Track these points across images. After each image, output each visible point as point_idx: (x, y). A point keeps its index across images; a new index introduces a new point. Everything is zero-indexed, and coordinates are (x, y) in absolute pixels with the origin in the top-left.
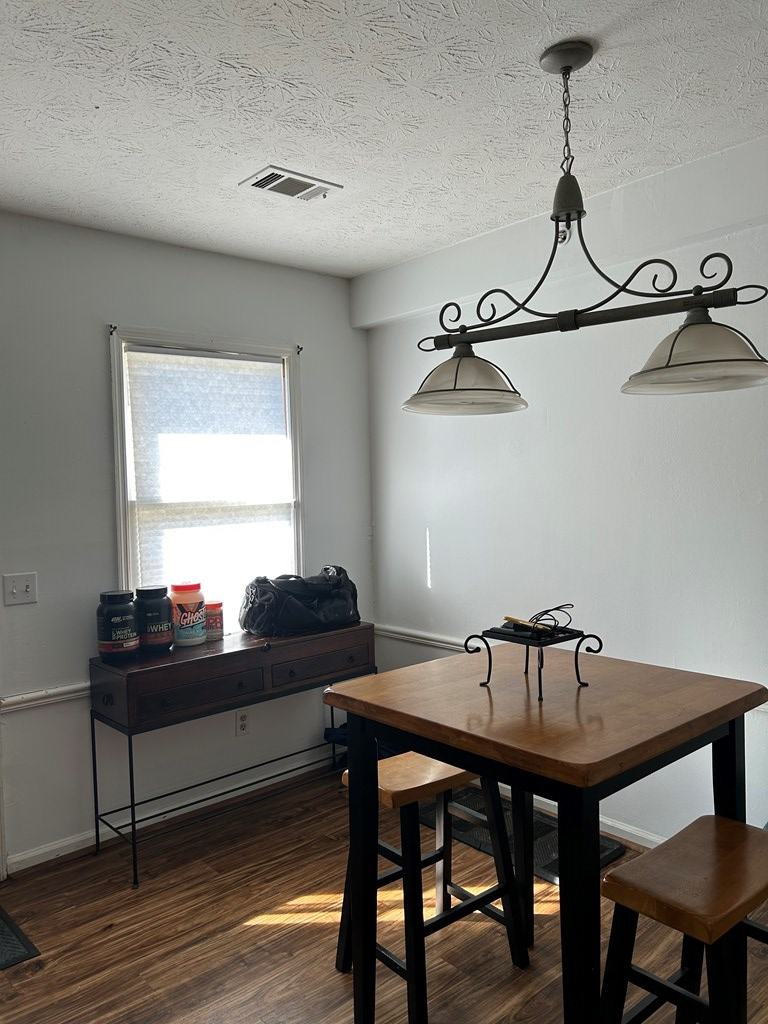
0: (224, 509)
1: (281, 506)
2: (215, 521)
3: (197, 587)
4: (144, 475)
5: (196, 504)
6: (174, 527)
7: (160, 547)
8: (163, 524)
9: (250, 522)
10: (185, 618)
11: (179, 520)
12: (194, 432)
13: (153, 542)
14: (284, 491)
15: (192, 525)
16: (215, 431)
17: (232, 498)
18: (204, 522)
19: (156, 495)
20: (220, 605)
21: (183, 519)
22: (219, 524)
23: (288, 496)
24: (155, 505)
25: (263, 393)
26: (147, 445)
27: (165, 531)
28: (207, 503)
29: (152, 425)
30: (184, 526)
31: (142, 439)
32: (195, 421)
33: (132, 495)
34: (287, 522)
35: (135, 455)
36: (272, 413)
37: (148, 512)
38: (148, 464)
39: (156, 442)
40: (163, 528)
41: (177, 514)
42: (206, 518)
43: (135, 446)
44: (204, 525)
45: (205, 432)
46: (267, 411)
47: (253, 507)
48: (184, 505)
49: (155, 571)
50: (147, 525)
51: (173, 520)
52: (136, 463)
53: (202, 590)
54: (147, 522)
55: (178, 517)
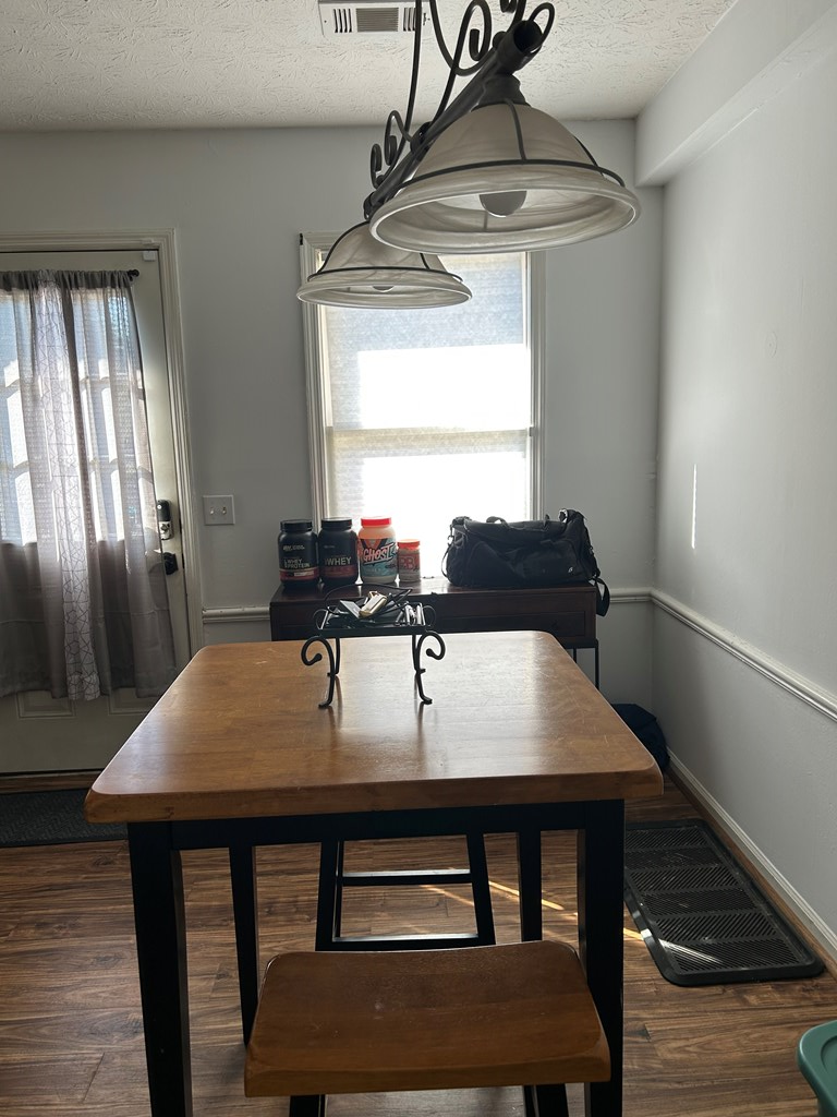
0: (434, 437)
1: (512, 433)
2: (423, 450)
3: (386, 522)
4: (342, 398)
5: (401, 430)
6: (374, 456)
7: (359, 477)
8: (363, 453)
9: (468, 452)
10: (367, 554)
11: (380, 448)
12: (401, 347)
13: (351, 470)
14: (519, 413)
15: (395, 455)
16: (426, 345)
17: (446, 422)
18: (410, 451)
19: (354, 420)
20: (417, 544)
21: (385, 447)
22: (429, 453)
23: (523, 419)
24: (354, 432)
25: (493, 293)
26: (345, 365)
27: (366, 460)
28: (414, 430)
29: (351, 342)
30: (386, 455)
31: (339, 358)
32: (403, 335)
33: (328, 419)
34: (521, 454)
35: (331, 377)
36: (504, 317)
37: (345, 439)
38: (345, 386)
39: (355, 361)
40: (362, 456)
41: (378, 441)
42: (411, 447)
43: (331, 367)
44: (410, 455)
45: (414, 346)
46: (498, 315)
47: (473, 434)
48: (386, 431)
49: (354, 502)
50: (344, 453)
51: (374, 448)
52: (332, 385)
53: (393, 526)
54: (344, 450)
55: (379, 445)
